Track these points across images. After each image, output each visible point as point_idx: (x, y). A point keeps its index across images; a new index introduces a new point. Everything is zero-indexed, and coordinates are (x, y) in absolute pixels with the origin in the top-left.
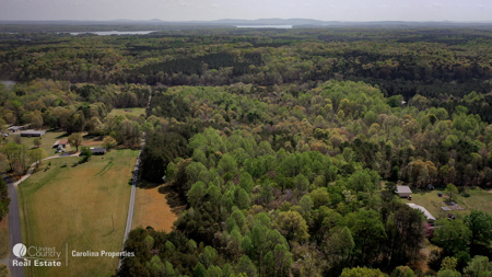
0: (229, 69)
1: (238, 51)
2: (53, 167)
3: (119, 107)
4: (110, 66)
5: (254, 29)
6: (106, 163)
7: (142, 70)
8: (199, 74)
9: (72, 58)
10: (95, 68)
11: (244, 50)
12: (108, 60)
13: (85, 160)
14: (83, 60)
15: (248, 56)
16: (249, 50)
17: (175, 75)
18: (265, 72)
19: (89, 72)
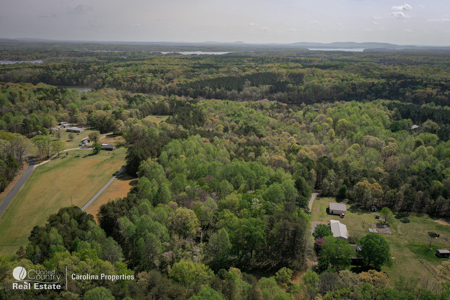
0: (266, 87)
1: (284, 71)
2: (69, 156)
3: (154, 114)
4: (170, 80)
5: (321, 52)
6: (109, 157)
7: (192, 85)
8: (240, 90)
9: (142, 72)
10: (157, 81)
11: (290, 70)
12: (170, 75)
13: (95, 154)
14: (151, 75)
15: (292, 76)
16: (295, 71)
17: (218, 90)
18: (299, 91)
19: (151, 85)
